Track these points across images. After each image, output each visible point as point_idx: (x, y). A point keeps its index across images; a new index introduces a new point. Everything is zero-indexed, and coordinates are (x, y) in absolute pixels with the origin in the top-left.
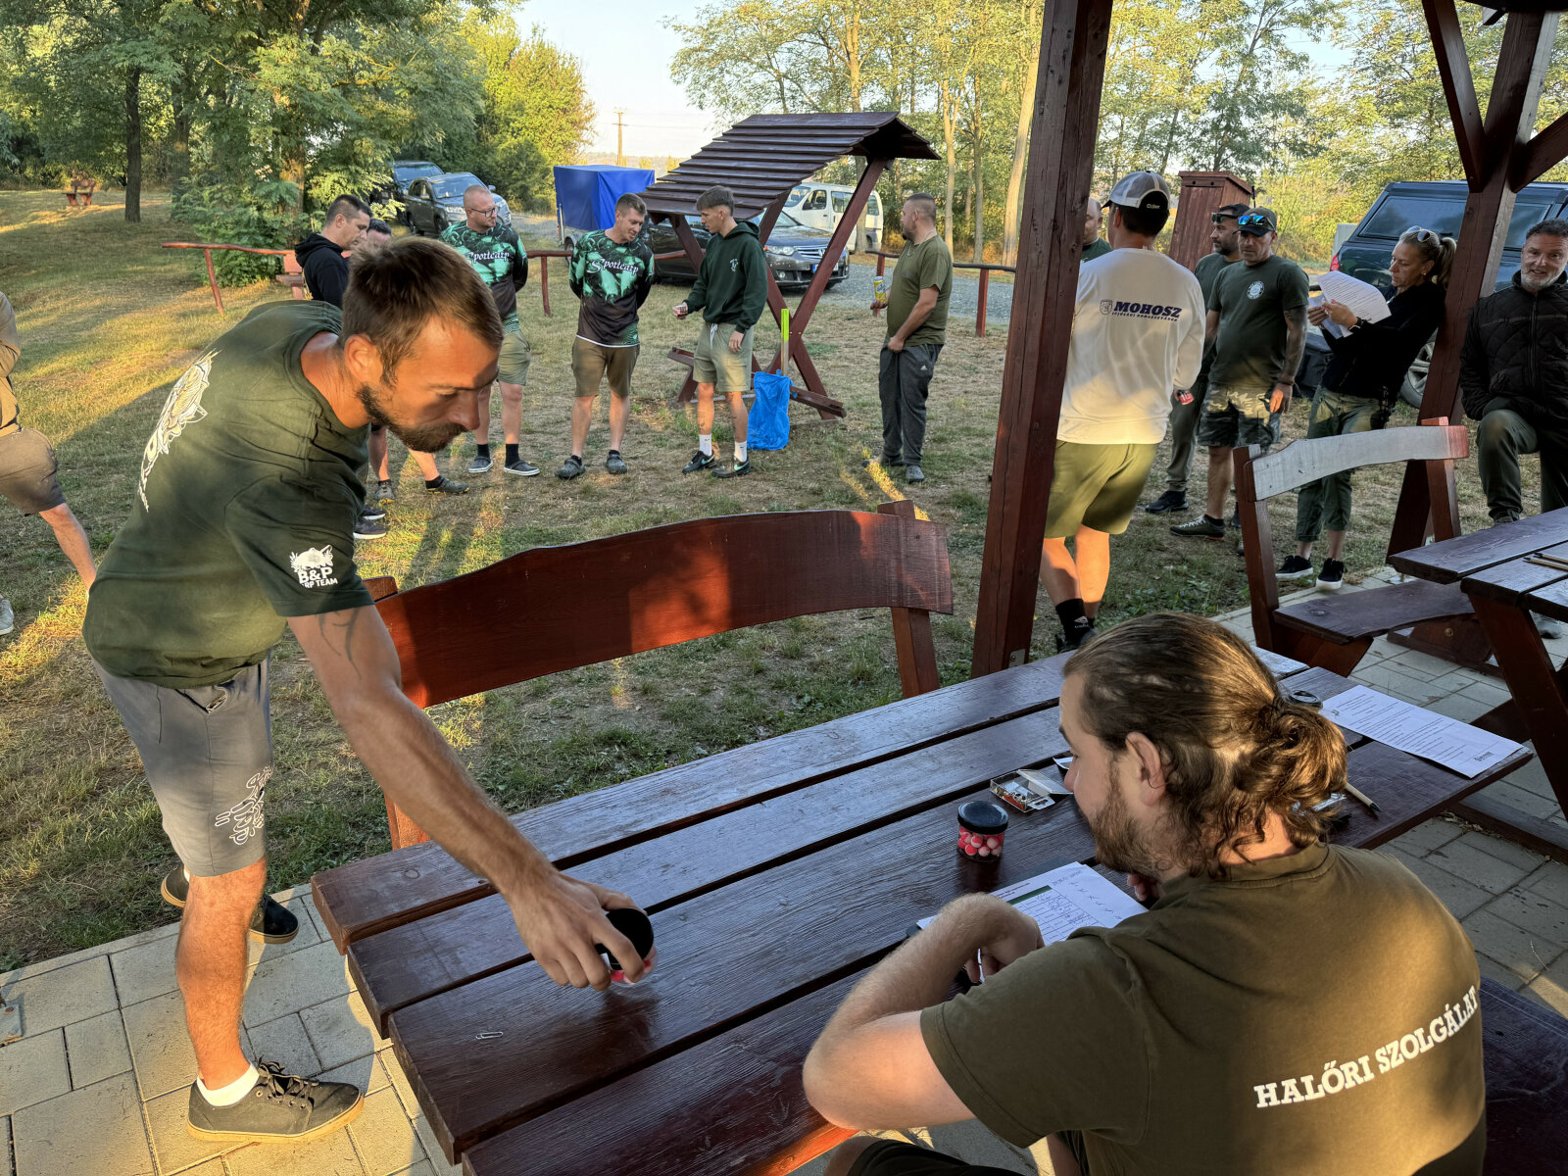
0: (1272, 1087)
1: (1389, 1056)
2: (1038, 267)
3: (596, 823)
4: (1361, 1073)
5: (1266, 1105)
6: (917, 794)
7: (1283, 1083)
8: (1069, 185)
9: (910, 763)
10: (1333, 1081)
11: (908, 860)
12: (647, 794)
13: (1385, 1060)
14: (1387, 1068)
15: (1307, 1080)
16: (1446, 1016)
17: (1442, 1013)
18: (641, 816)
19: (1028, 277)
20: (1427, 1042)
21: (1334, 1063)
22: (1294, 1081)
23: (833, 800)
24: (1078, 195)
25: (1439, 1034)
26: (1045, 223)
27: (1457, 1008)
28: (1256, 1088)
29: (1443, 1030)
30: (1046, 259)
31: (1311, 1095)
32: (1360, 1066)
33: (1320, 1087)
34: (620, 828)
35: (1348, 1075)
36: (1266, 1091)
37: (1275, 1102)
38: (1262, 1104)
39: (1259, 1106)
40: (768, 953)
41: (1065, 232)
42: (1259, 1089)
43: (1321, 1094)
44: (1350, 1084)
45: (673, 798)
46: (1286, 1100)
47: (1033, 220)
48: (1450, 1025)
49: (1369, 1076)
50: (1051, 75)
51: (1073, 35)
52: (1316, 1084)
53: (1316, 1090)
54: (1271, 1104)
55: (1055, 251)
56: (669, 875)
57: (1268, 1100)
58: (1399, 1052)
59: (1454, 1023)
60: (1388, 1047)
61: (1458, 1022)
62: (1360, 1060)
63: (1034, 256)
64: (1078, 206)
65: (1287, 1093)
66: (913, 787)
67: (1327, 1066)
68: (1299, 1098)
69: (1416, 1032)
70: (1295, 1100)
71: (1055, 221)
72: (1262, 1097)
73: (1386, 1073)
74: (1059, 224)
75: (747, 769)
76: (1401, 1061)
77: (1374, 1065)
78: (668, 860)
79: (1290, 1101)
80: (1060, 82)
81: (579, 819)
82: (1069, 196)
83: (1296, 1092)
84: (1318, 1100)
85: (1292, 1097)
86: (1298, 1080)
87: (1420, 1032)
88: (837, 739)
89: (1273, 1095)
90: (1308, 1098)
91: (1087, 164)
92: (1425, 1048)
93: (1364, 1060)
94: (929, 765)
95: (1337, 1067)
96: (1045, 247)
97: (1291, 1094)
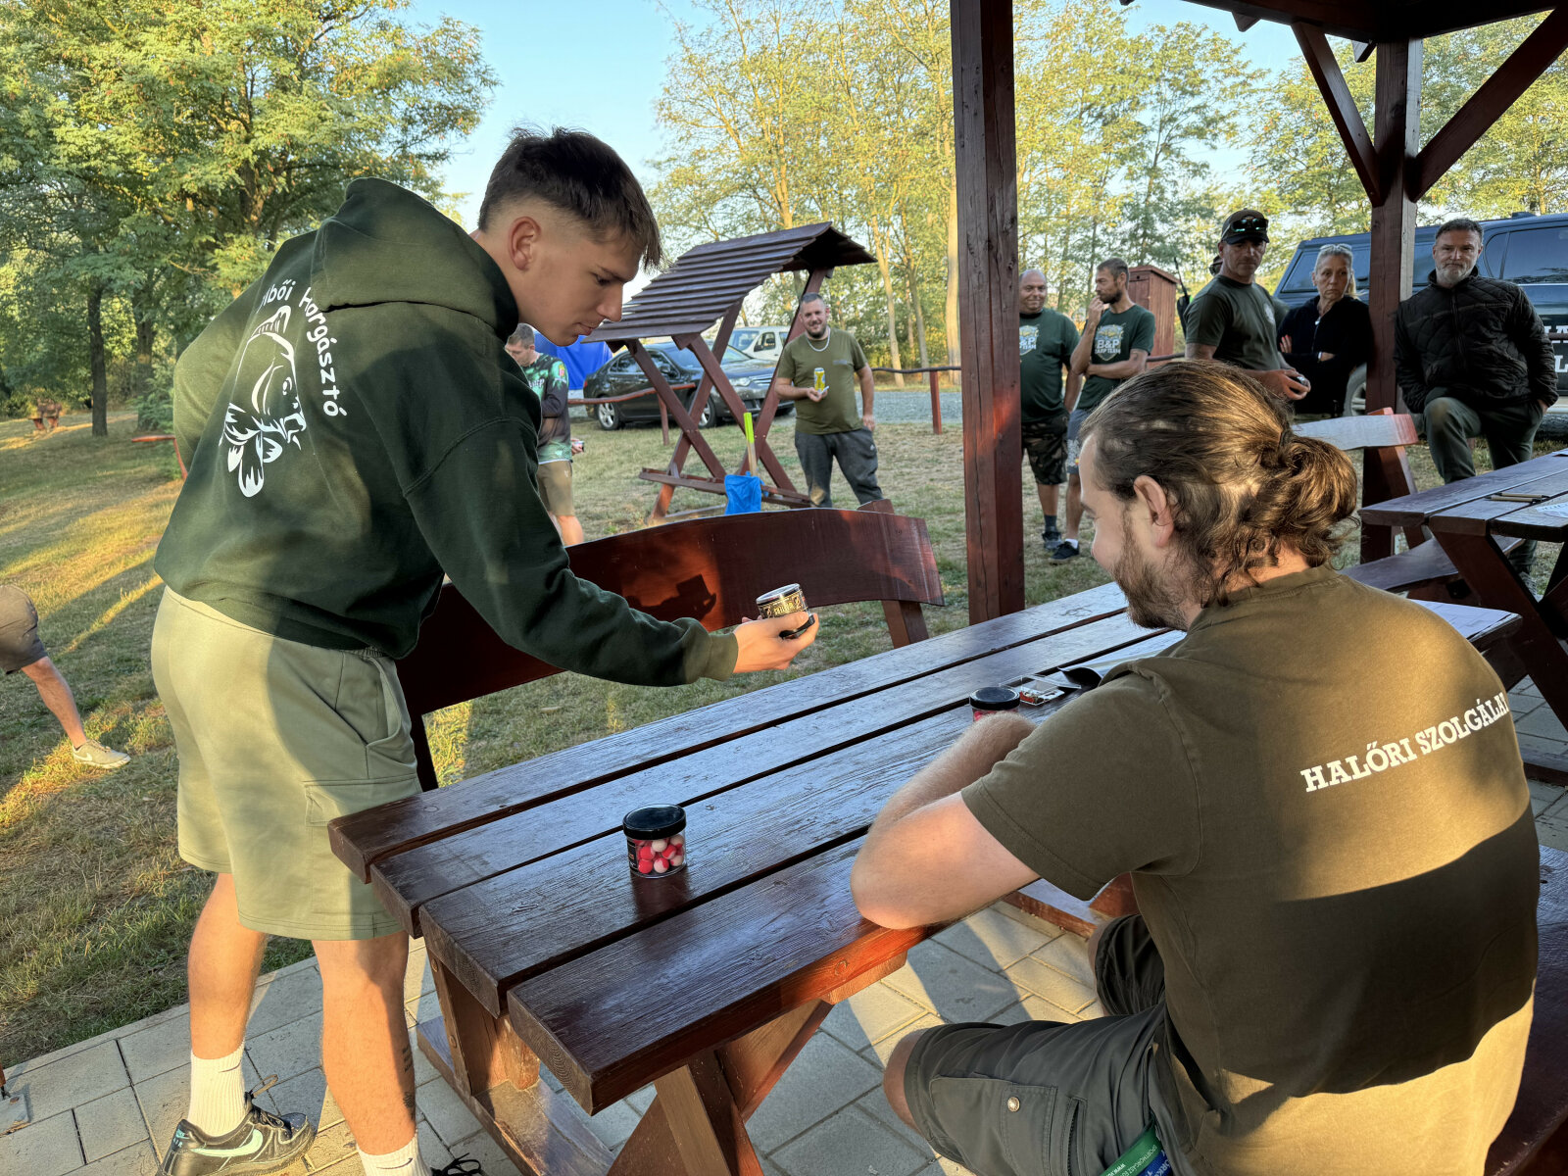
0: (1318, 770)
1: (1429, 740)
2: (980, 286)
3: (612, 756)
4: (1404, 753)
5: (1315, 788)
6: (927, 705)
7: (1329, 765)
8: (998, 208)
9: (918, 686)
10: (1378, 760)
11: (927, 748)
12: (661, 732)
13: (1426, 743)
14: (1429, 750)
15: (1352, 760)
16: (1478, 708)
17: (1474, 706)
18: (658, 747)
19: (971, 298)
20: (1464, 730)
21: (1375, 744)
22: (1338, 762)
23: (845, 718)
24: (1008, 216)
25: (1476, 724)
26: (980, 246)
27: (1488, 703)
28: (1302, 773)
29: (1478, 720)
30: (986, 278)
31: (1358, 775)
32: (1402, 747)
33: (1365, 766)
34: (638, 757)
35: (1392, 755)
36: (1313, 774)
37: (1323, 784)
38: (1311, 788)
39: (1308, 790)
40: (798, 822)
41: (1001, 251)
42: (1306, 773)
43: (1368, 773)
44: (1395, 763)
45: (687, 733)
46: (1334, 782)
47: (968, 245)
48: (1484, 718)
49: (1412, 757)
50: (966, 110)
51: (981, 71)
52: (1361, 763)
53: (1362, 770)
54: (1320, 787)
55: (994, 270)
56: (691, 782)
57: (1316, 783)
58: (1438, 736)
59: (1487, 715)
60: (1427, 731)
61: (1492, 716)
62: (1402, 742)
63: (974, 277)
64: (1009, 226)
65: (1334, 775)
66: (925, 700)
67: (1369, 746)
68: (1346, 778)
69: (1452, 720)
70: (1343, 780)
71: (989, 241)
72: (1310, 780)
73: (1428, 755)
74: (994, 244)
75: (757, 707)
76: (1441, 745)
77: (1416, 747)
78: (688, 773)
79: (1337, 782)
80: (976, 114)
81: (594, 755)
82: (998, 217)
83: (1342, 772)
84: (1365, 779)
85: (1339, 778)
86: (1343, 762)
87: (1455, 720)
88: (843, 678)
89: (1319, 777)
90: (1355, 777)
91: (1012, 186)
92: (1462, 735)
93: (1405, 742)
94: (937, 685)
95: (1379, 747)
96: (983, 267)
97: (1338, 774)
